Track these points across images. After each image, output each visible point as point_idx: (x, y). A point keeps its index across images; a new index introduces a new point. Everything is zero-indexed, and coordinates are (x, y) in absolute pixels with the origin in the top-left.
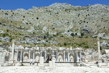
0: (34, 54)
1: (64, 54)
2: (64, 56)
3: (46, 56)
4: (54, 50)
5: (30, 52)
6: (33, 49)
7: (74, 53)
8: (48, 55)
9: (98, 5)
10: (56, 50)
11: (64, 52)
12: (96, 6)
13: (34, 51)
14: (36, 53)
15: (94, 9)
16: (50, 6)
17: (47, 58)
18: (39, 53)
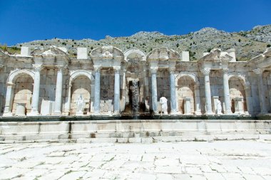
0: (60, 76)
1: (207, 78)
2: (208, 86)
3: (121, 90)
4: (160, 62)
5: (38, 65)
6: (56, 51)
7: (248, 78)
8: (131, 83)
9: (207, 29)
10: (166, 62)
11: (207, 69)
12: (204, 30)
13: (60, 65)
14: (74, 74)
15: (202, 36)
16: (133, 36)
17: (126, 99)
18: (89, 74)
